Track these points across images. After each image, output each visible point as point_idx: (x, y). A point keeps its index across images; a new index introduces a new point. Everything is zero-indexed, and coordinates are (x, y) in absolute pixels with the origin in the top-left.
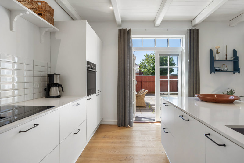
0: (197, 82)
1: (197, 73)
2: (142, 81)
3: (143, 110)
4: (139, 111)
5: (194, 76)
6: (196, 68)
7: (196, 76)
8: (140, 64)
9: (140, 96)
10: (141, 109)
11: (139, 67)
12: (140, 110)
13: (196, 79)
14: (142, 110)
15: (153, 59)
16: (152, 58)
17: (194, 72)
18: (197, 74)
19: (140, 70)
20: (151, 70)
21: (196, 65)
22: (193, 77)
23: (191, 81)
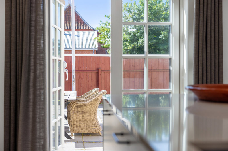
0: (217, 61)
1: (217, 38)
2: (98, 69)
3: (92, 142)
4: (82, 144)
5: (209, 46)
6: (213, 27)
7: (213, 47)
8: (99, 27)
9: (86, 105)
10: (86, 139)
11: (98, 33)
12: (83, 142)
13: (213, 54)
14: (89, 142)
15: (132, 14)
16: (131, 12)
17: (209, 36)
18: (217, 41)
19: (100, 43)
20: (129, 42)
21: (213, 16)
22: (205, 50)
23: (200, 58)
